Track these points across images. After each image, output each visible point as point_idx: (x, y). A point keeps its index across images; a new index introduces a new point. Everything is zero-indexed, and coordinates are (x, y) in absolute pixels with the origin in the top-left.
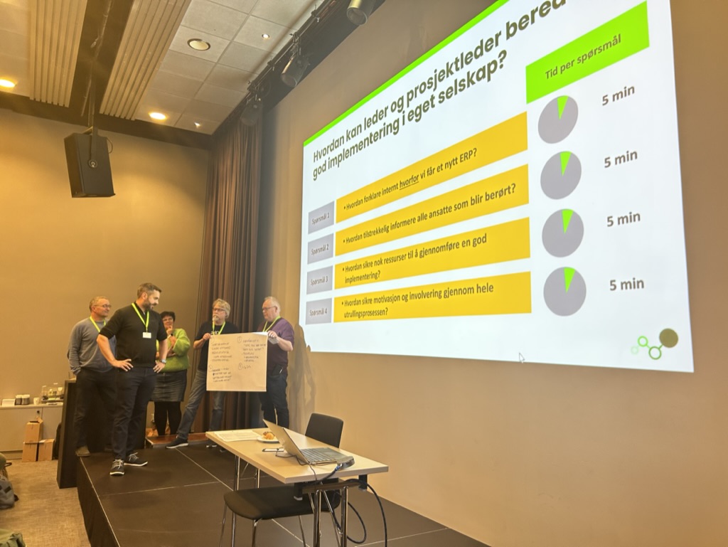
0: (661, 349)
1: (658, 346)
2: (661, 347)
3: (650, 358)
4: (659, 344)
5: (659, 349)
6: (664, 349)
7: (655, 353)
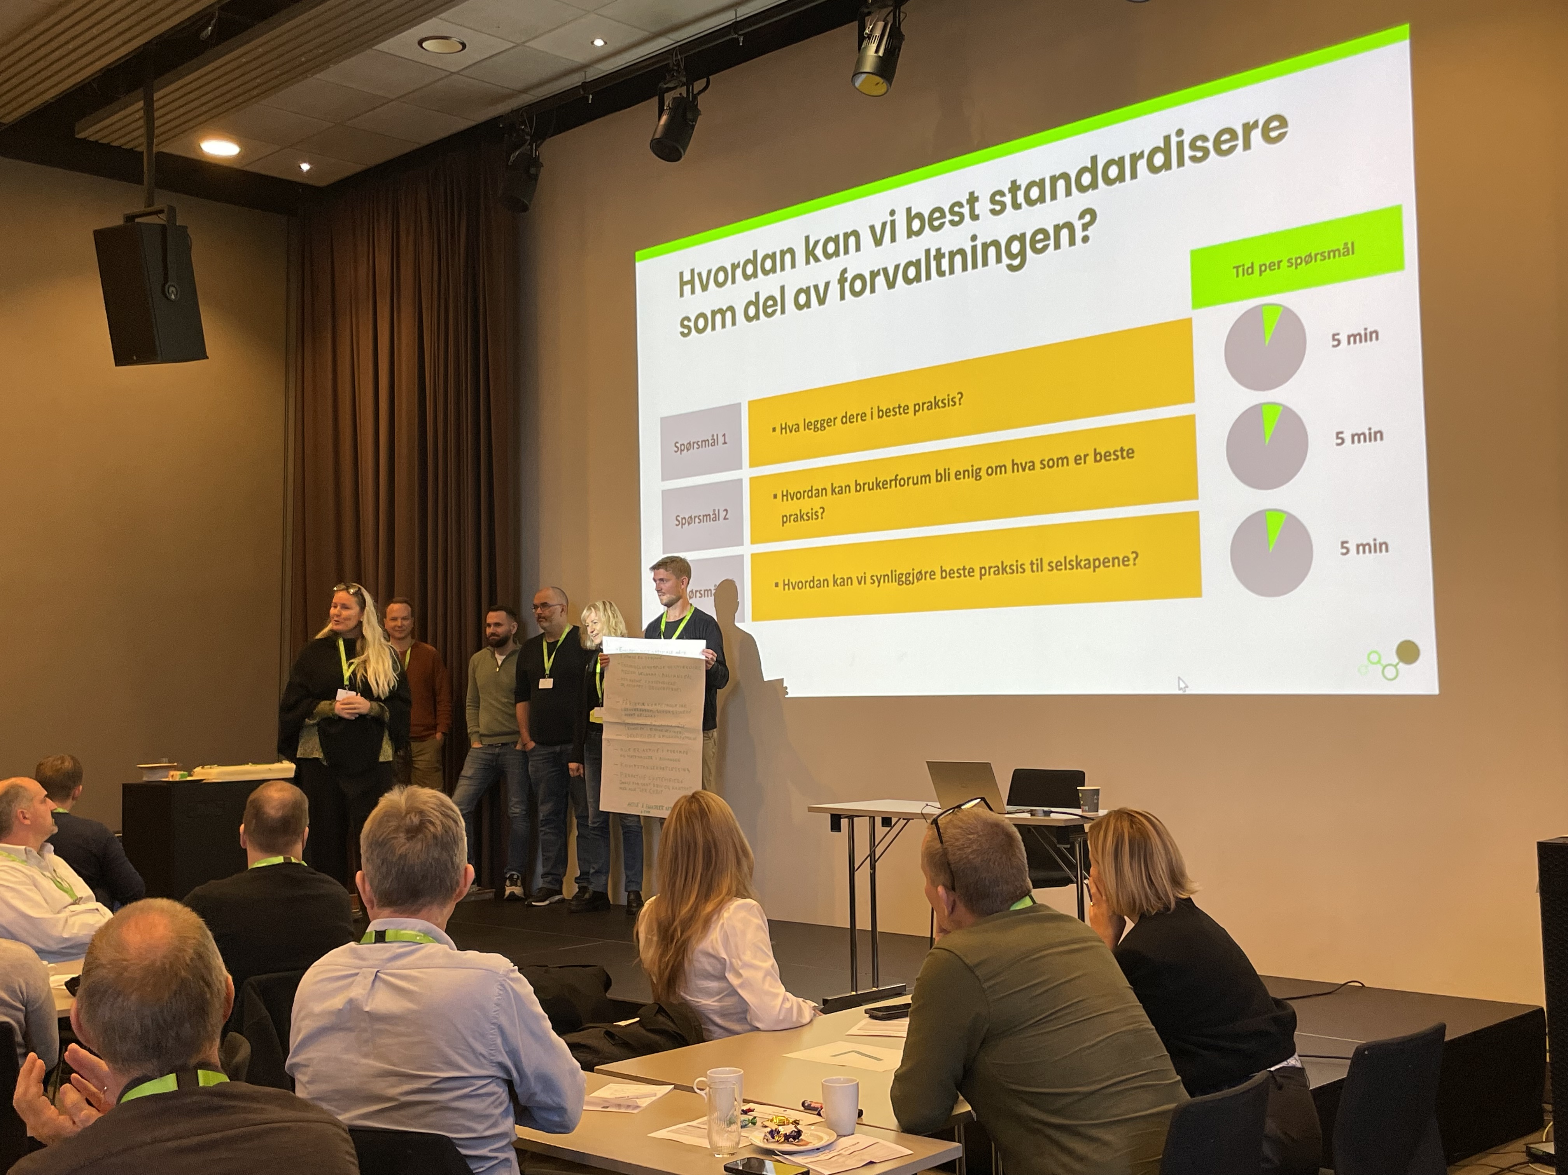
0: (1398, 667)
1: (1395, 664)
2: (1398, 664)
3: (1384, 680)
4: (1396, 660)
5: (1395, 666)
6: (1401, 665)
7: (1390, 672)
